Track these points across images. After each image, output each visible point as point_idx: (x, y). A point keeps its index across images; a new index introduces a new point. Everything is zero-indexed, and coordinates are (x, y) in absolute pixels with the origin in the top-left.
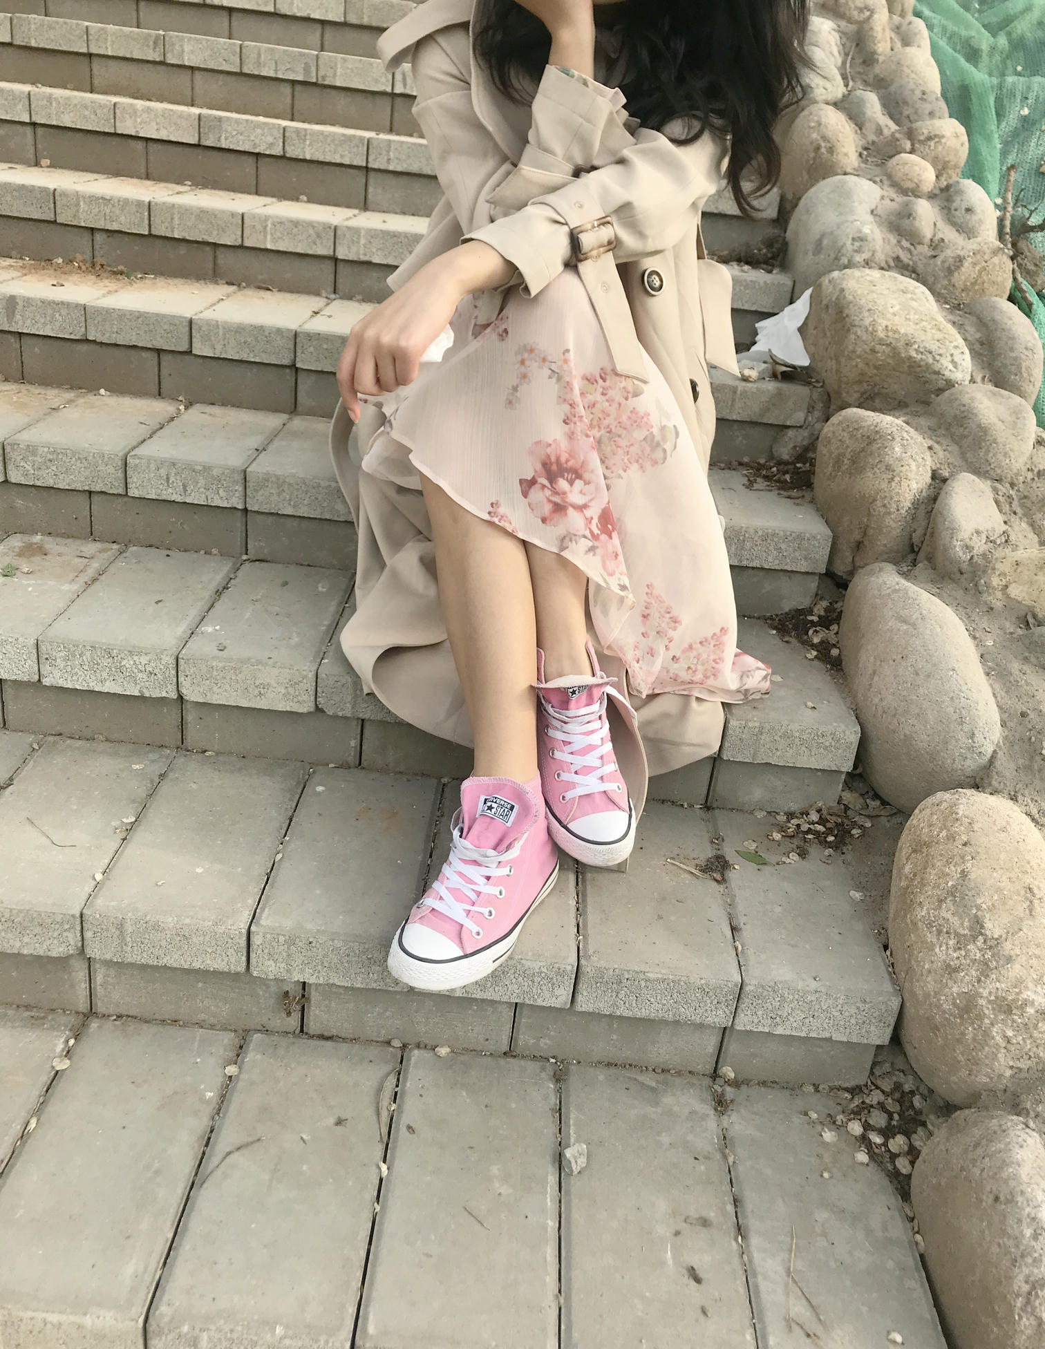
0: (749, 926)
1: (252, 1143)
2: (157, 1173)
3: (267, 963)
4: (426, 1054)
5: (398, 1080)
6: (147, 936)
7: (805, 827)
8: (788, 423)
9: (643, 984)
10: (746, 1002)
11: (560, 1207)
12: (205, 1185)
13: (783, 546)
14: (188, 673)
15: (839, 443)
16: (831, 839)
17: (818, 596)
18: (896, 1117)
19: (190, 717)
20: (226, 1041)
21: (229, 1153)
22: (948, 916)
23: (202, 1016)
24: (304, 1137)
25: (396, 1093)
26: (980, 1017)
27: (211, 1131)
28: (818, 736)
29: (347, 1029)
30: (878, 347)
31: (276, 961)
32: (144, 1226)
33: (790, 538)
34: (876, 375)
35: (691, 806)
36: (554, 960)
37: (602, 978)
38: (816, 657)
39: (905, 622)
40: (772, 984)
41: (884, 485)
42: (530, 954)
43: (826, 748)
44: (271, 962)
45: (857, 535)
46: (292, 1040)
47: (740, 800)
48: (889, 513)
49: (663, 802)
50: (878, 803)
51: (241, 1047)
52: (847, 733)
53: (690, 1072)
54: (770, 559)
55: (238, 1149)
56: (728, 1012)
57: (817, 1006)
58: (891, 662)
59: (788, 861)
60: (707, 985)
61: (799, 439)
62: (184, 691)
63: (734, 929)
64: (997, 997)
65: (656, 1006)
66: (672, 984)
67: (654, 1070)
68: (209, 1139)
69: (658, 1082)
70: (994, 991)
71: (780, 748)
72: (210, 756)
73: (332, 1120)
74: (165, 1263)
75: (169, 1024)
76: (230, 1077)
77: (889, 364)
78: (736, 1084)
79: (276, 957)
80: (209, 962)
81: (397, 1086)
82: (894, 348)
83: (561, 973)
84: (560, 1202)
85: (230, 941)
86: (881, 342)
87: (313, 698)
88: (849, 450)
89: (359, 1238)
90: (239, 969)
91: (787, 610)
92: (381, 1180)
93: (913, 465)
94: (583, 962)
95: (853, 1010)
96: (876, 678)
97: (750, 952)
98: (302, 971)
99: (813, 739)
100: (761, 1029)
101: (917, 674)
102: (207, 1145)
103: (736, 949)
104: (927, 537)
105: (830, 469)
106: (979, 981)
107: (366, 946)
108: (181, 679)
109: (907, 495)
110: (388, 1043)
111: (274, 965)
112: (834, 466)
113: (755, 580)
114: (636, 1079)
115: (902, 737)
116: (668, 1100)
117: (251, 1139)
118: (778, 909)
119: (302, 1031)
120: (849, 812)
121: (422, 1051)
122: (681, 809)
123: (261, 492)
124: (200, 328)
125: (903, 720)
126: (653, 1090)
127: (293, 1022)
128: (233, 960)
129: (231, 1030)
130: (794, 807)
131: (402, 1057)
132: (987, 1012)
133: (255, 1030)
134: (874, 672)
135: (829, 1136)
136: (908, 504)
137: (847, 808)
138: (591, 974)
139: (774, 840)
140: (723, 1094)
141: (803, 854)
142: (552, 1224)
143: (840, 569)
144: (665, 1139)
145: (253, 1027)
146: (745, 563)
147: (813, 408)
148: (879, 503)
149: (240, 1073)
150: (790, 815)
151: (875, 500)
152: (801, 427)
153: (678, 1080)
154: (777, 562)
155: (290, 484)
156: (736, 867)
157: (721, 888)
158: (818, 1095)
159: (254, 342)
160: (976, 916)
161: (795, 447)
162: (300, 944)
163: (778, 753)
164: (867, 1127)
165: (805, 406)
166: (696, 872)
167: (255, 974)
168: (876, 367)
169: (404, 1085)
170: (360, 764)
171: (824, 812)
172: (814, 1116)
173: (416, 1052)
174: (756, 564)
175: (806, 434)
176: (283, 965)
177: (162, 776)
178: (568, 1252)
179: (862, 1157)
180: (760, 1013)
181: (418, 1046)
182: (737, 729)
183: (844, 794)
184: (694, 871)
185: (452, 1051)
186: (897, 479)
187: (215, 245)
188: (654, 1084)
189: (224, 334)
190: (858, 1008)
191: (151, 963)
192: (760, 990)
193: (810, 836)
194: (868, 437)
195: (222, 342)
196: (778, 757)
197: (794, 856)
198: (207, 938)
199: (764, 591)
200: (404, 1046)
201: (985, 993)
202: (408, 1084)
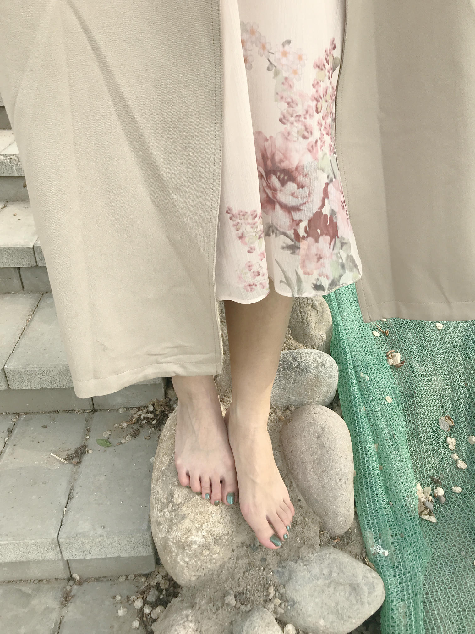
7: (143, 416)
10: (64, 546)
16: (155, 422)
18: (164, 592)
22: (159, 489)
26: (171, 552)
47: (111, 404)
56: (56, 553)
57: (104, 543)
59: (124, 442)
63: (69, 498)
64: (177, 541)
65: (13, 556)
70: (175, 537)
78: (80, 583)
95: (125, 542)
97: (72, 514)
100: (78, 558)
103: (63, 513)
106: (168, 531)
118: (103, 478)
132: (173, 549)
135: (121, 612)
137: (170, 401)
139: (121, 428)
140: (70, 591)
150: (139, 409)
156: (91, 452)
157: (75, 468)
158: (127, 582)
160: (171, 490)
164: (145, 603)
166: (64, 461)
172: (118, 598)
179: (136, 624)
180: (74, 550)
190: (128, 541)
192: (68, 540)
193: (144, 422)
197: (128, 438)
201: (171, 539)
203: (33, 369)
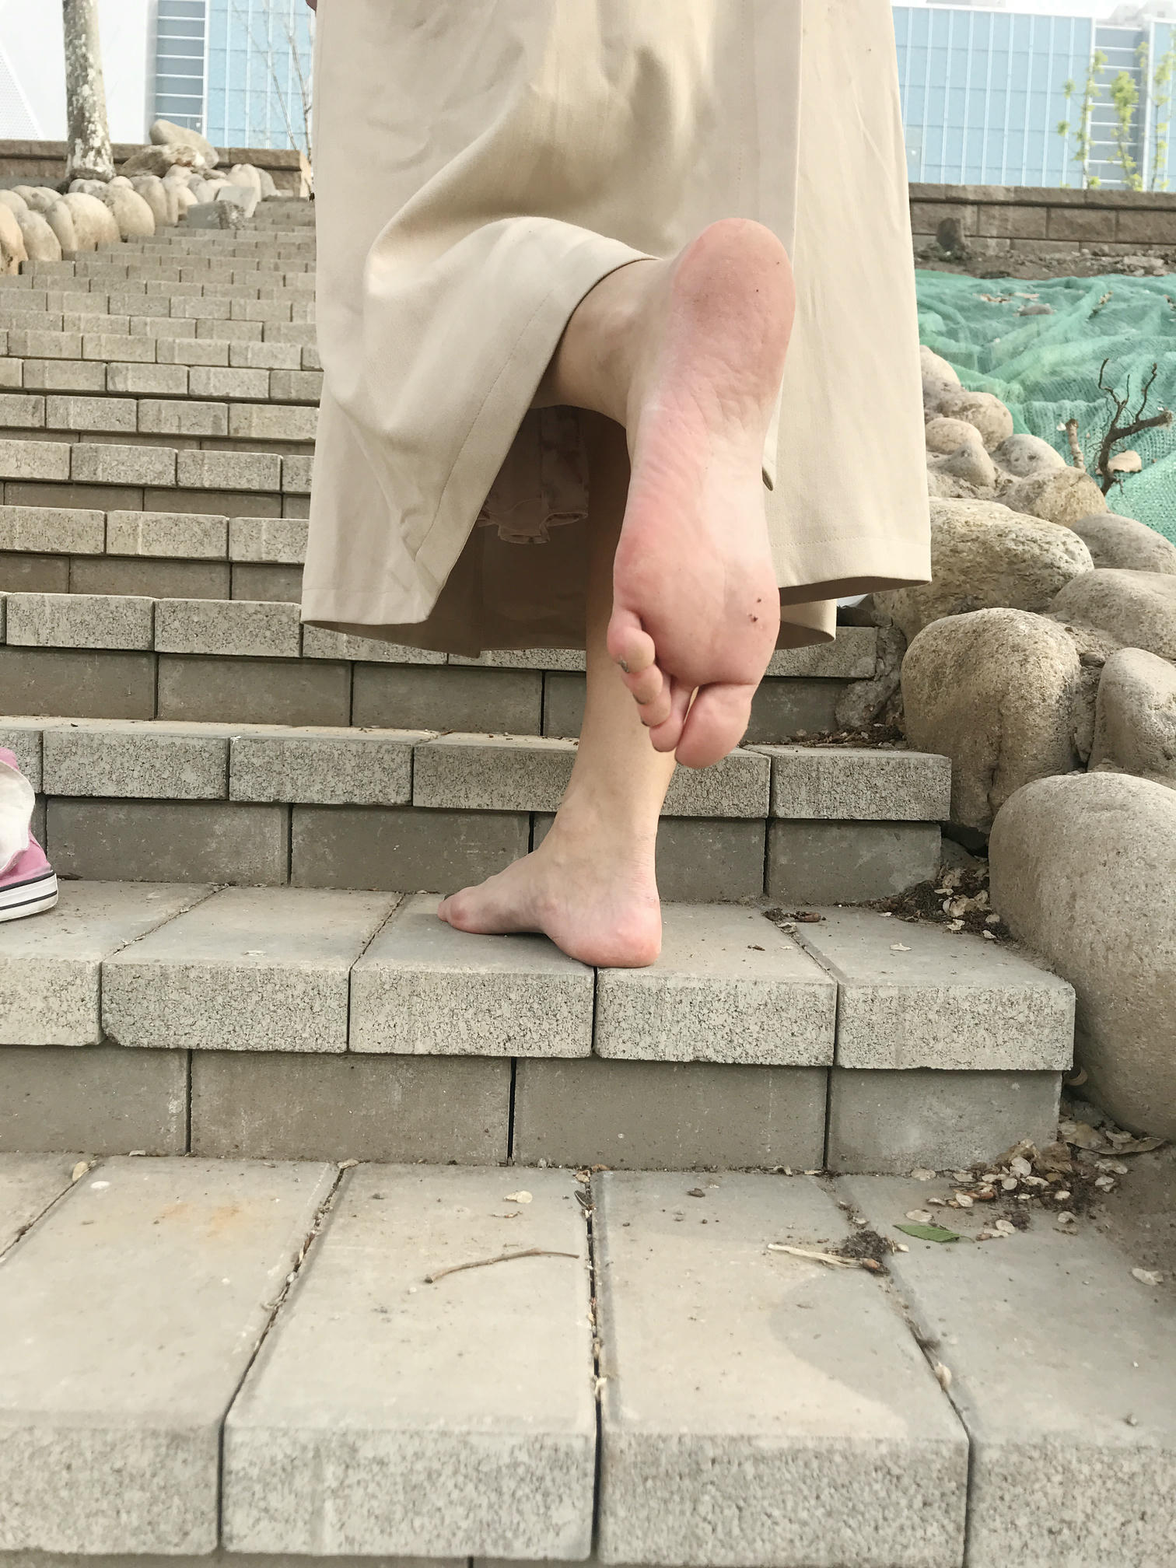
0: (954, 1340)
7: (1010, 1184)
8: (853, 674)
9: (749, 1469)
10: (988, 1491)
13: (880, 782)
15: (932, 656)
16: (1063, 1195)
17: (944, 867)
28: (1003, 1005)
30: (961, 546)
33: (888, 768)
34: (965, 582)
35: (799, 1172)
36: (541, 1430)
37: (656, 1462)
38: (963, 928)
39: (1107, 808)
40: (1037, 1440)
41: (1015, 670)
42: (488, 1420)
43: (1020, 1028)
45: (987, 757)
47: (885, 1153)
48: (1032, 707)
49: (748, 1170)
50: (1126, 1136)
52: (1053, 993)
54: (863, 804)
56: (951, 1527)
57: (1148, 1488)
58: (1100, 868)
59: (995, 1233)
60: (895, 1456)
61: (871, 696)
63: (925, 1346)
65: (785, 1529)
66: (815, 1464)
71: (940, 1035)
77: (979, 563)
82: (984, 543)
83: (560, 1460)
86: (964, 539)
87: (94, 1016)
88: (949, 656)
91: (901, 889)
93: (1052, 642)
94: (609, 1427)
96: (1080, 903)
97: (972, 1384)
99: (995, 1012)
101: (1153, 867)
103: (941, 1380)
104: (1097, 734)
105: (926, 690)
109: (1053, 679)
112: (931, 685)
113: (844, 845)
115: (1152, 980)
118: (1003, 1308)
120: (1082, 1155)
122: (782, 1177)
123: (64, 766)
124: (18, 607)
125: (1147, 949)
130: (983, 1157)
134: (1074, 896)
136: (1056, 692)
137: (1075, 1149)
138: (629, 1458)
139: (960, 1207)
141: (1021, 1223)
143: (971, 817)
146: (825, 814)
147: (884, 650)
148: (1012, 696)
150: (978, 1171)
151: (1005, 694)
152: (871, 679)
154: (873, 808)
155: (111, 747)
156: (903, 1247)
157: (882, 1281)
159: (94, 622)
161: (867, 707)
163: (940, 1046)
165: (872, 648)
166: (829, 1258)
168: (964, 572)
170: (188, 1149)
171: (1037, 1155)
174: (841, 814)
175: (879, 689)
180: (1022, 1521)
182: (861, 1005)
183: (1063, 1127)
184: (824, 1258)
186: (1032, 659)
187: (69, 557)
189: (52, 613)
192: (1015, 1458)
193: (1023, 1197)
194: (974, 631)
195: (49, 625)
196: (940, 1053)
197: (1005, 1227)
199: (861, 862)
203: (687, 984)
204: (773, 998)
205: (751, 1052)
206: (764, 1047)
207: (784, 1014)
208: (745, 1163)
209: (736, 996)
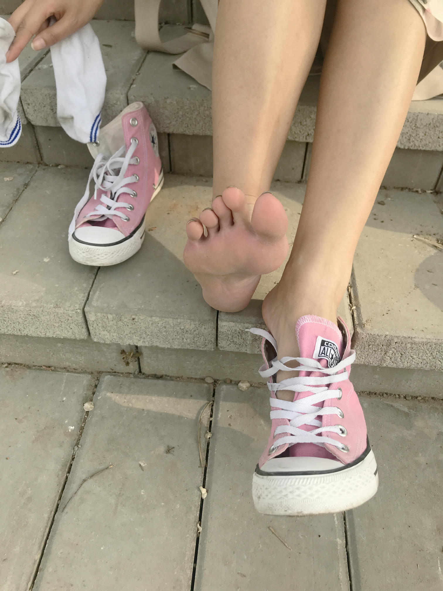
1: (102, 470)
2: (30, 499)
3: (102, 333)
4: (232, 388)
5: (212, 410)
6: (6, 316)
11: (345, 524)
12: (66, 510)
14: (29, 102)
19: (42, 139)
20: (85, 382)
21: (85, 481)
23: (67, 364)
24: (142, 464)
25: (211, 422)
27: (73, 459)
29: (172, 371)
31: (109, 332)
32: (17, 549)
35: (424, 191)
37: (375, 341)
44: (105, 333)
46: (133, 380)
49: (402, 189)
51: (96, 386)
53: (433, 398)
55: (92, 476)
62: (30, 118)
67: (405, 397)
68: (71, 465)
69: (409, 408)
72: (62, 169)
73: (162, 449)
74: (33, 583)
75: (44, 370)
76: (87, 412)
79: (109, 328)
80: (58, 333)
81: (211, 416)
84: (345, 519)
85: (70, 318)
89: (186, 559)
90: (82, 337)
92: (202, 500)
98: (131, 338)
102: (69, 472)
107: (179, 321)
108: (25, 107)
110: (203, 380)
111: (108, 334)
114: (392, 406)
116: (419, 423)
117: (102, 467)
119: (140, 371)
121: (229, 386)
122: (416, 194)
126: (407, 415)
127: (133, 367)
128: (76, 331)
129: (89, 373)
131: (214, 390)
133: (106, 372)
142: (340, 541)
144: (422, 459)
145: (104, 370)
149: (94, 409)
153: (424, 406)
162: (126, 320)
167: (95, 340)
169: (217, 416)
170: (171, 170)
173: (224, 387)
176: (115, 334)
177: (26, 185)
178: (357, 570)
181: (225, 382)
184: (437, 245)
185: (251, 385)
188: (406, 410)
191: (16, 333)
198: (52, 316)
200: (215, 382)
202: (220, 415)
204: (434, 121)
205: (417, 145)
206: (424, 142)
207: (437, 129)
208: (401, 186)
209: (417, 120)
